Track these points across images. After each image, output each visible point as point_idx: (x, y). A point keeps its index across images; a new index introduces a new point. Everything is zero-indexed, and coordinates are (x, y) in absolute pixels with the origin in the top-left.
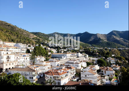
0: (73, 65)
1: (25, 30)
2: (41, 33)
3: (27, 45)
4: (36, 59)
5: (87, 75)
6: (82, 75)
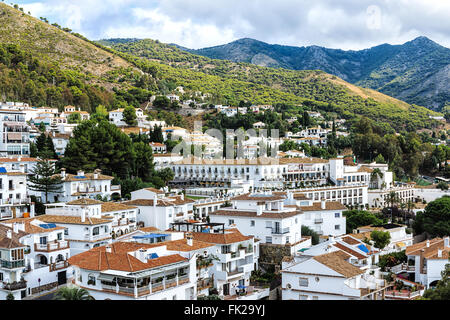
1: (67, 30)
2: (161, 46)
3: (61, 110)
4: (64, 189)
5: (311, 280)
6: (286, 280)
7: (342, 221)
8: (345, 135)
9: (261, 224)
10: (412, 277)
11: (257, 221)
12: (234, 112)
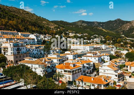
0: (91, 58)
5: (106, 71)
7: (109, 58)
8: (104, 40)
9: (93, 58)
10: (127, 70)
11: (92, 58)
12: (80, 35)
